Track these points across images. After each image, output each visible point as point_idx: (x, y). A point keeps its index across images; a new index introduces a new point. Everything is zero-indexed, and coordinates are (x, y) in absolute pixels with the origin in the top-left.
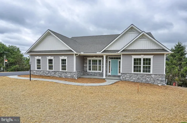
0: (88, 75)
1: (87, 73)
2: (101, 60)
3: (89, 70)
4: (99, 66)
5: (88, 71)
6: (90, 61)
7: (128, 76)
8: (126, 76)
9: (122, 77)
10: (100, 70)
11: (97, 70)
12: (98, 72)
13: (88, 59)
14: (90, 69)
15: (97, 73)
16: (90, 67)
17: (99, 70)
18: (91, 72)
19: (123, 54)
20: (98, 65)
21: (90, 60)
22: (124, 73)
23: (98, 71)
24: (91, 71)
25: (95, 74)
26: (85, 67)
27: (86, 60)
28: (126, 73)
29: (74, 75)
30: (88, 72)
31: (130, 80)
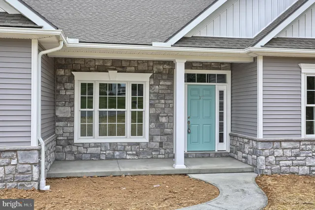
0: (78, 158)
1: (71, 152)
2: (141, 86)
3: (83, 134)
4: (133, 113)
5: (78, 139)
6: (87, 88)
7: (288, 153)
8: (279, 152)
9: (266, 157)
10: (140, 133)
11: (122, 133)
12: (130, 144)
13: (80, 77)
14: (87, 131)
15: (124, 148)
16: (87, 117)
17: (133, 134)
18: (97, 145)
19: (267, 59)
20: (128, 109)
21: (91, 86)
22: (274, 141)
23: (128, 138)
24: (96, 139)
25: (114, 154)
26: (60, 120)
27: (68, 85)
28: (280, 141)
29: (35, 169)
30: (78, 145)
31: (295, 169)
